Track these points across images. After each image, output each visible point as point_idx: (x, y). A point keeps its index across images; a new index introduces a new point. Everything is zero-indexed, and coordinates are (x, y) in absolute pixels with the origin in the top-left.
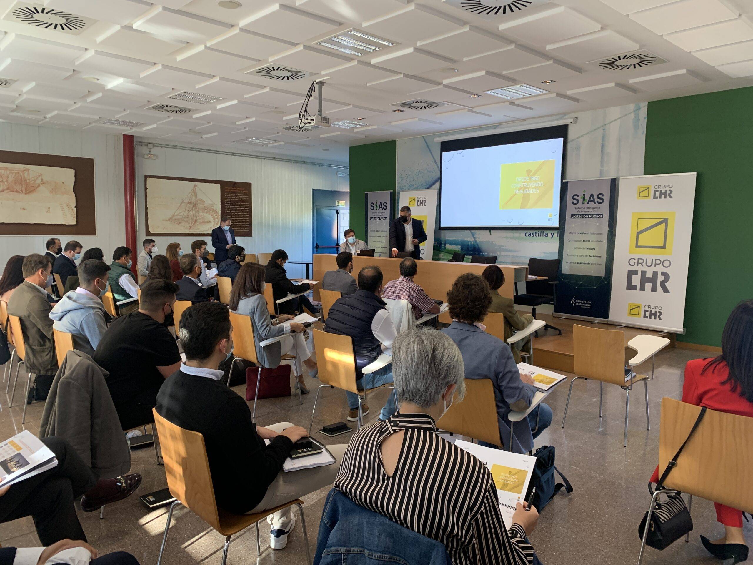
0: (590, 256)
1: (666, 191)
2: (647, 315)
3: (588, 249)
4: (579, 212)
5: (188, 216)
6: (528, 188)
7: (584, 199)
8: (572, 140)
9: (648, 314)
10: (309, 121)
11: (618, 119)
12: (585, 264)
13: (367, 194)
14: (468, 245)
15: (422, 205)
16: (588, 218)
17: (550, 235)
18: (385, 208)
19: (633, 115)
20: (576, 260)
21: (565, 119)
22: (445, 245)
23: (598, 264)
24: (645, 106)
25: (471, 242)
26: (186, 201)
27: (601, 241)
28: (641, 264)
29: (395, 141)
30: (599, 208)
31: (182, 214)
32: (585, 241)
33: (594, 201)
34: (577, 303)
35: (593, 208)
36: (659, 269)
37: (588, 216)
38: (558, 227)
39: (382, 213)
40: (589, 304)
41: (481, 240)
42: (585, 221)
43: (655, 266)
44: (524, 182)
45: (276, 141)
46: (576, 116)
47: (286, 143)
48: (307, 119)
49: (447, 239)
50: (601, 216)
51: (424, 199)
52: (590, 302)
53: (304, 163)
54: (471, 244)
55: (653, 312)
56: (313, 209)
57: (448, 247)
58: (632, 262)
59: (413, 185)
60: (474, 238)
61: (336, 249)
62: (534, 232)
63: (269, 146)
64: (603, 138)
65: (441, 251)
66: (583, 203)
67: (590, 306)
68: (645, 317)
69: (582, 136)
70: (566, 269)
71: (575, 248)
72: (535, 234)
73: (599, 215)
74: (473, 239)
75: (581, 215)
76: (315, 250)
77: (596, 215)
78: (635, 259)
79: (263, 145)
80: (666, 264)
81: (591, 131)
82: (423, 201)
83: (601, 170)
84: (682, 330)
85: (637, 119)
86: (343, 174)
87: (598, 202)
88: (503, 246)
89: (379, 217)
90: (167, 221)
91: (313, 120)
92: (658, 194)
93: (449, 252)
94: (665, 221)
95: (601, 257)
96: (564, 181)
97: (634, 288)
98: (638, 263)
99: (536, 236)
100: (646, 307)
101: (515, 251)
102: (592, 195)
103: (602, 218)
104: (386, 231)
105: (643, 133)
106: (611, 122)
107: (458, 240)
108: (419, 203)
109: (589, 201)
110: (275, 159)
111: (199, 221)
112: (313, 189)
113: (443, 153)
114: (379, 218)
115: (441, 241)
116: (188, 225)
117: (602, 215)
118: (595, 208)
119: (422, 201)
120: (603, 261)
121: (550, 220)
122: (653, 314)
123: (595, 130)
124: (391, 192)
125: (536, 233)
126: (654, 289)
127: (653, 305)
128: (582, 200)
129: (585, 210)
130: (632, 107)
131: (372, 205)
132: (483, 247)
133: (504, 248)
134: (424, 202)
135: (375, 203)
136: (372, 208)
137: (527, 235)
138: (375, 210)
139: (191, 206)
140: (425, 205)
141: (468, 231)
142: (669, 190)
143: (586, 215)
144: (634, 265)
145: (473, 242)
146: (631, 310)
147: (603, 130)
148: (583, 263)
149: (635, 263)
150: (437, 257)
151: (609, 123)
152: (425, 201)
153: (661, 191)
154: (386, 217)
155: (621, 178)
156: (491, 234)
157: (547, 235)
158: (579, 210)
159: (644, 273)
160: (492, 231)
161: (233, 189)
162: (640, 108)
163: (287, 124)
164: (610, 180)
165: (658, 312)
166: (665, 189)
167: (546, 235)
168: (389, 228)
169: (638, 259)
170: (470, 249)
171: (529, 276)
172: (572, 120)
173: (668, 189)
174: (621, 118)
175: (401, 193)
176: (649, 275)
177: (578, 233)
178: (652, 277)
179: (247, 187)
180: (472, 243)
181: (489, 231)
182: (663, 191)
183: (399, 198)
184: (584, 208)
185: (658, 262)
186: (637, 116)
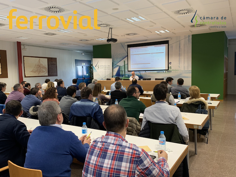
8: (170, 45)
17: (164, 72)
24: (191, 36)
29: (110, 44)
31: (36, 69)
38: (167, 69)
56: (75, 66)
62: (160, 71)
69: (173, 44)
81: (176, 42)
88: (150, 76)
90: (31, 72)
101: (154, 77)
105: (191, 43)
110: (63, 49)
111: (41, 72)
112: (75, 60)
113: (128, 48)
116: (38, 73)
132: (143, 76)
137: (157, 72)
139: (39, 66)
141: (138, 72)
147: (179, 42)
151: (181, 40)
160: (146, 71)
161: (51, 60)
172: (170, 39)
174: (184, 39)
186: (189, 38)
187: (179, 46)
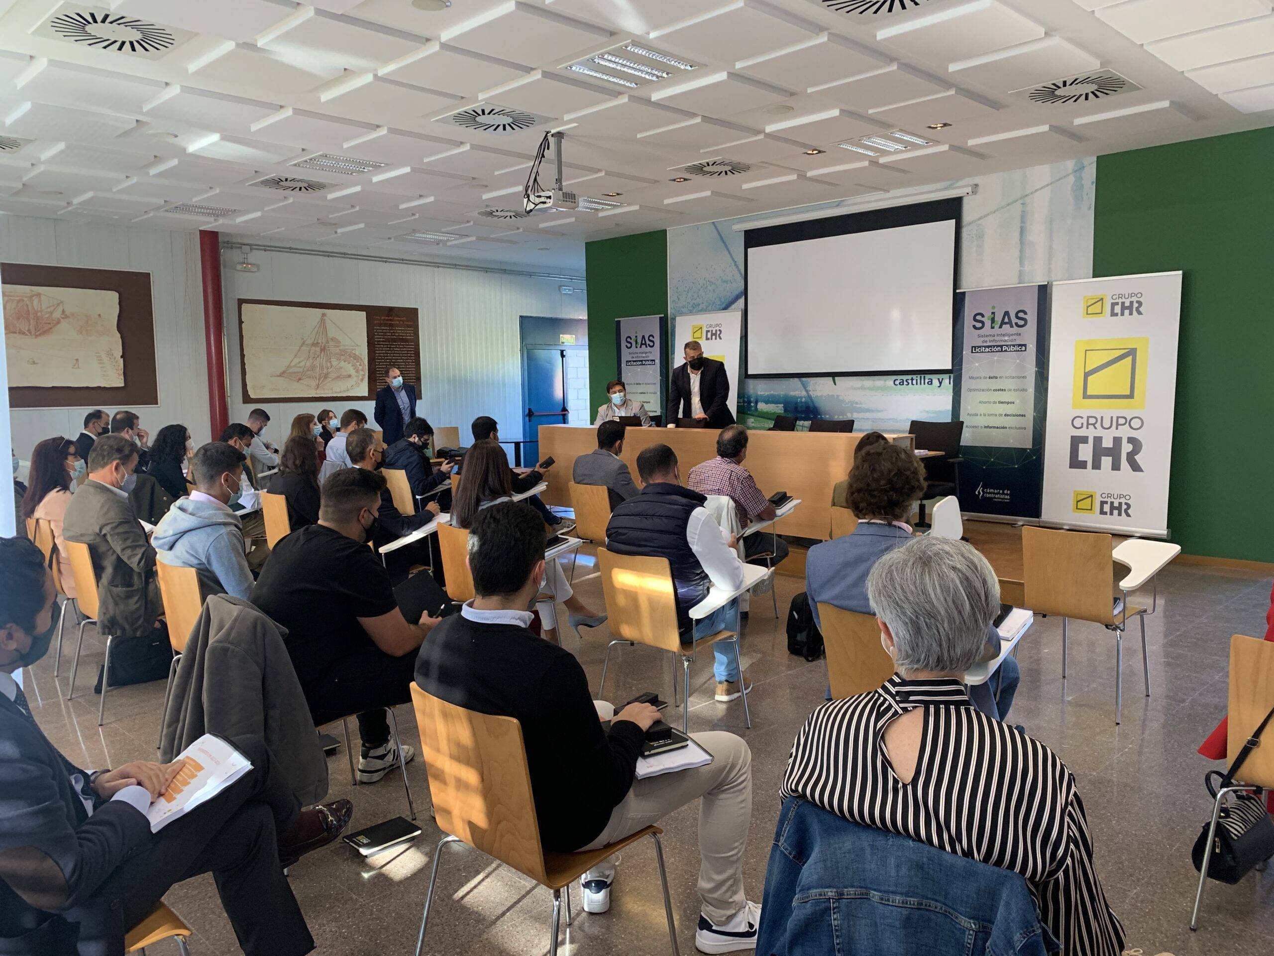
0: (1006, 415)
1: (1132, 303)
2: (1105, 510)
3: (1002, 403)
4: (986, 342)
5: (313, 368)
7: (993, 321)
8: (970, 224)
9: (1107, 508)
10: (543, 199)
11: (1048, 185)
12: (998, 428)
13: (619, 322)
14: (796, 403)
15: (716, 339)
16: (1002, 351)
17: (936, 382)
18: (651, 344)
19: (1071, 179)
20: (982, 421)
21: (956, 188)
22: (756, 403)
23: (1020, 428)
24: (1092, 164)
25: (801, 398)
26: (309, 342)
27: (1024, 390)
28: (1094, 425)
29: (664, 232)
30: (1020, 334)
31: (302, 364)
32: (996, 390)
33: (1010, 323)
34: (987, 493)
35: (1009, 335)
36: (1124, 433)
37: (1001, 348)
38: (950, 368)
39: (646, 353)
40: (1007, 494)
41: (819, 394)
42: (996, 357)
43: (1117, 429)
45: (462, 236)
46: (975, 182)
47: (478, 238)
48: (540, 197)
49: (759, 393)
50: (1024, 348)
51: (718, 328)
52: (1009, 492)
53: (505, 271)
54: (801, 402)
55: (1116, 504)
56: (522, 350)
57: (762, 406)
58: (1077, 423)
59: (699, 305)
60: (807, 391)
61: (562, 417)
62: (909, 377)
63: (449, 244)
64: (1023, 219)
65: (749, 414)
66: (992, 328)
67: (1008, 497)
68: (1102, 512)
69: (986, 216)
70: (967, 438)
71: (980, 402)
72: (910, 381)
73: (1019, 345)
74: (804, 393)
75: (988, 347)
76: (527, 418)
77: (1014, 346)
78: (1082, 418)
79: (438, 244)
80: (1136, 423)
81: (1003, 207)
82: (716, 331)
83: (1020, 271)
84: (1165, 532)
85: (1079, 187)
86: (570, 290)
87: (1016, 324)
88: (857, 403)
89: (642, 361)
90: (278, 376)
91: (550, 197)
92: (1118, 309)
93: (765, 416)
94: (1132, 353)
95: (1025, 416)
96: (958, 291)
97: (1083, 465)
98: (1088, 424)
99: (912, 384)
100: (1104, 496)
101: (878, 411)
102: (1007, 313)
103: (1025, 350)
104: (655, 384)
106: (1037, 190)
107: (779, 396)
108: (709, 334)
109: (1003, 323)
110: (455, 266)
111: (333, 375)
112: (521, 317)
113: (749, 250)
114: (642, 362)
115: (749, 397)
116: (313, 383)
117: (1025, 345)
118: (1012, 335)
119: (714, 332)
120: (1029, 422)
122: (1116, 508)
123: (1009, 204)
124: (660, 318)
125: (912, 379)
126: (1116, 467)
127: (1116, 492)
128: (990, 322)
129: (996, 338)
130: (1070, 164)
131: (629, 340)
132: (823, 405)
133: (858, 406)
134: (718, 332)
135: (633, 338)
136: (629, 345)
137: (897, 382)
138: (633, 349)
139: (318, 349)
140: (720, 338)
141: (796, 380)
142: (1137, 302)
143: (998, 346)
144: (1082, 427)
145: (805, 397)
146: (1078, 502)
148: (994, 427)
149: (1082, 424)
151: (1032, 193)
152: (720, 331)
153: (1123, 303)
154: (654, 360)
155: (1054, 283)
156: (835, 383)
157: (932, 382)
158: (986, 339)
159: (1098, 440)
160: (836, 378)
161: (387, 320)
162: (1084, 167)
163: (487, 206)
164: (1037, 287)
165: (1123, 504)
166: (1130, 300)
167: (930, 383)
168: (659, 378)
169: (1088, 417)
170: (799, 409)
171: (916, 451)
172: (969, 190)
173: (1134, 299)
174: (1051, 184)
175: (677, 318)
176: (1108, 443)
177: (985, 378)
178: (1111, 446)
179: (411, 315)
180: (803, 400)
181: (831, 378)
182: (1127, 304)
183: (674, 327)
184: (994, 336)
185: (1122, 421)
186: (1079, 180)
187: (1022, 231)
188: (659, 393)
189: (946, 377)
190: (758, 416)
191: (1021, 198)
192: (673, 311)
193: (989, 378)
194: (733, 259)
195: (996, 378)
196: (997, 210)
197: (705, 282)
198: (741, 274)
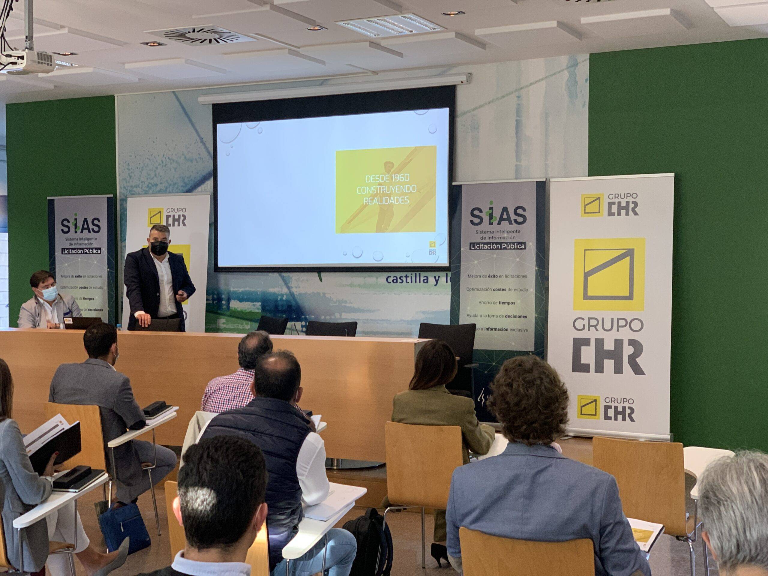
0: (507, 316)
1: (628, 203)
2: (609, 415)
3: (503, 303)
4: (485, 238)
6: (389, 195)
7: (491, 216)
8: (464, 113)
9: (611, 413)
10: (12, 60)
11: (542, 79)
12: (499, 330)
14: (276, 301)
15: (179, 225)
16: (501, 248)
17: (432, 280)
18: (96, 229)
19: (566, 74)
21: (452, 75)
22: (229, 301)
23: (522, 330)
24: (585, 60)
25: (282, 295)
27: (525, 290)
28: (595, 326)
29: (111, 99)
30: (519, 232)
32: (496, 290)
33: (509, 219)
35: (509, 232)
36: (625, 335)
37: (500, 246)
38: (447, 265)
39: (89, 239)
41: (303, 291)
42: (496, 254)
43: (618, 330)
44: (380, 184)
46: (469, 71)
48: (10, 56)
49: (232, 289)
50: (523, 246)
51: (181, 213)
54: (282, 300)
55: (620, 409)
57: (235, 305)
58: (579, 324)
59: (156, 185)
60: (288, 288)
62: (403, 274)
64: (518, 113)
65: (220, 314)
66: (491, 224)
68: (607, 418)
69: (480, 107)
71: (480, 303)
72: (404, 279)
73: (519, 243)
74: (285, 290)
75: (487, 244)
77: (513, 243)
78: (583, 319)
80: (636, 325)
81: (497, 99)
82: (179, 216)
83: (516, 166)
84: (668, 437)
85: (572, 83)
87: (515, 221)
88: (346, 302)
89: (83, 249)
91: (22, 58)
92: (615, 209)
93: (240, 315)
94: (630, 253)
95: (526, 317)
96: (454, 184)
97: (585, 368)
98: (590, 326)
99: (406, 282)
101: (369, 311)
102: (505, 209)
103: (525, 248)
104: (101, 277)
105: (584, 106)
106: (531, 84)
107: (256, 293)
109: (501, 219)
114: (83, 251)
115: (219, 294)
117: (525, 243)
118: (512, 232)
119: (176, 217)
120: (530, 324)
121: (432, 252)
122: (620, 413)
123: (503, 97)
124: (108, 198)
125: (406, 277)
126: (618, 370)
127: (619, 397)
128: (488, 217)
129: (495, 235)
130: (564, 60)
131: (65, 223)
132: (307, 304)
133: (348, 305)
134: (182, 218)
136: (66, 230)
137: (390, 280)
138: (72, 234)
140: (184, 225)
141: (276, 275)
142: (633, 202)
143: (497, 243)
144: (584, 329)
145: (286, 294)
146: (582, 407)
147: (518, 97)
148: (495, 329)
149: (584, 325)
150: (213, 326)
151: (527, 86)
152: (184, 216)
153: (619, 203)
154: (100, 249)
155: (552, 180)
156: (321, 280)
157: (427, 279)
158: (485, 235)
159: (600, 343)
160: (322, 274)
162: (577, 64)
164: (535, 183)
165: (627, 408)
166: (626, 199)
167: (426, 280)
168: (106, 270)
169: (590, 319)
170: (280, 308)
172: (464, 78)
173: (630, 199)
174: (546, 78)
175: (129, 199)
176: (609, 346)
177: (484, 276)
178: (613, 349)
180: (285, 298)
181: (316, 274)
182: (624, 204)
184: (493, 232)
185: (622, 323)
186: (573, 77)
187: (518, 125)
188: (106, 288)
189: (442, 275)
190: (231, 316)
191: (516, 91)
192: (124, 191)
193: (489, 276)
194: (199, 135)
195: (496, 277)
196: (492, 101)
197: (164, 160)
198: (209, 153)
